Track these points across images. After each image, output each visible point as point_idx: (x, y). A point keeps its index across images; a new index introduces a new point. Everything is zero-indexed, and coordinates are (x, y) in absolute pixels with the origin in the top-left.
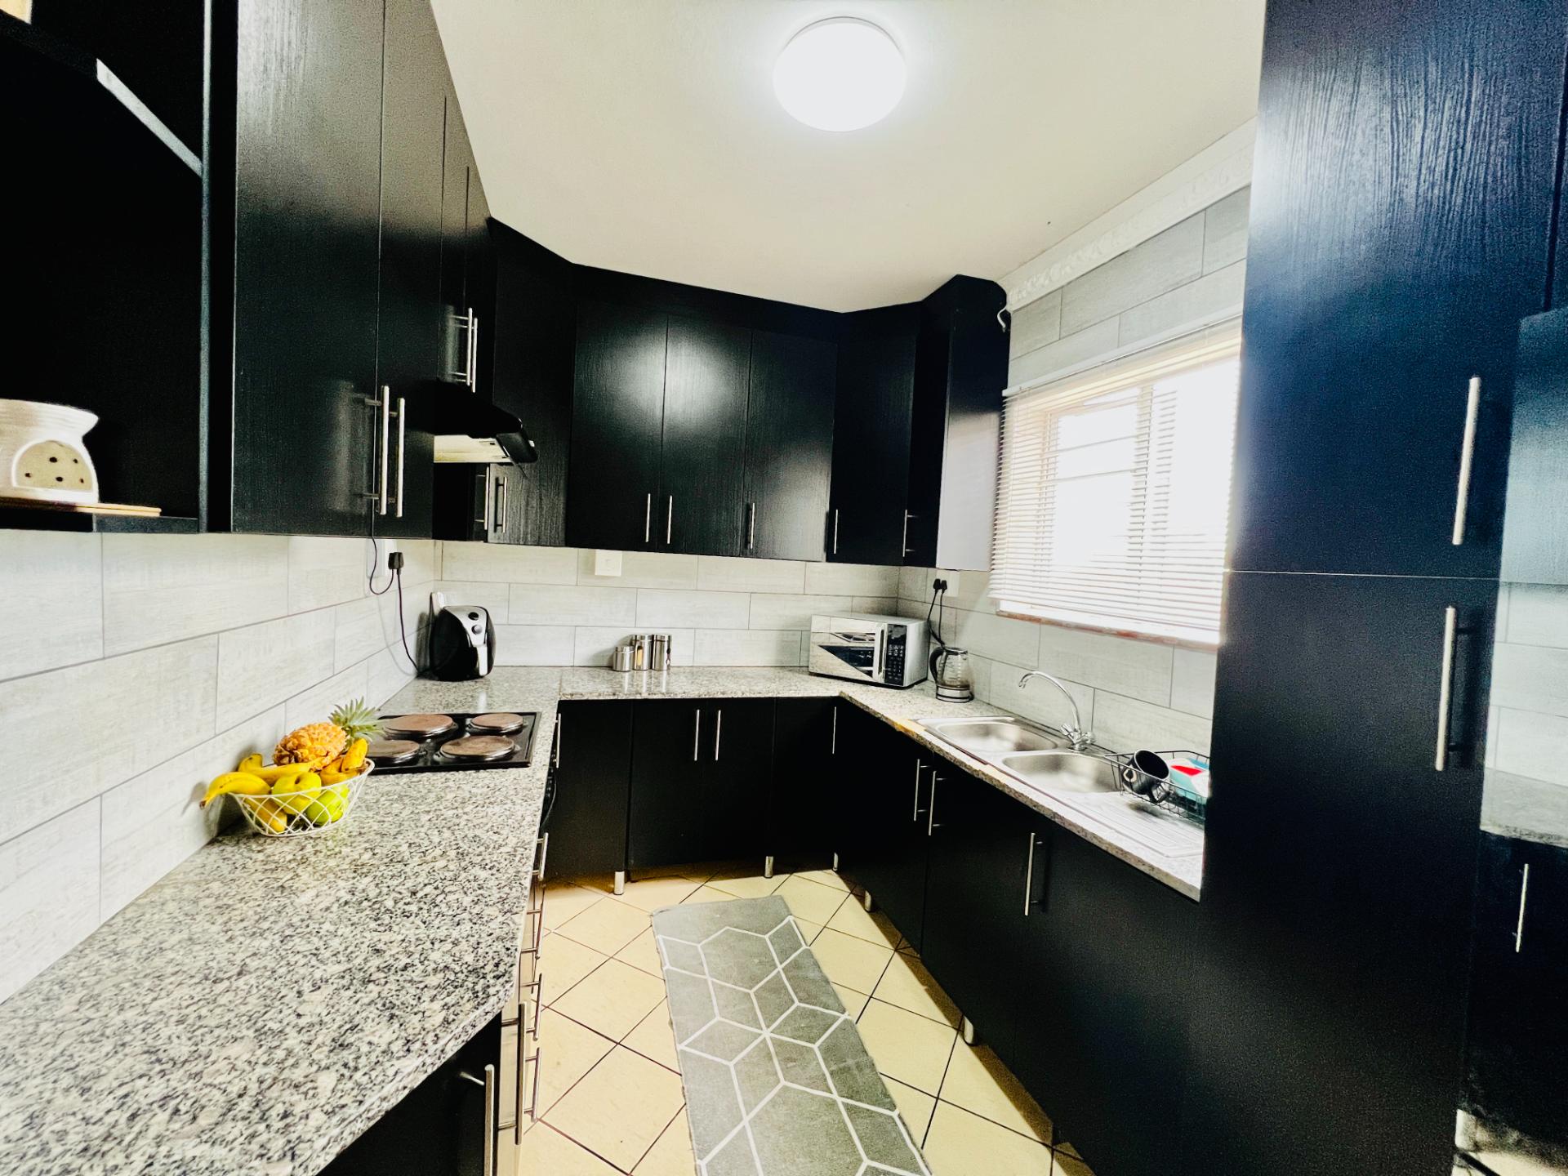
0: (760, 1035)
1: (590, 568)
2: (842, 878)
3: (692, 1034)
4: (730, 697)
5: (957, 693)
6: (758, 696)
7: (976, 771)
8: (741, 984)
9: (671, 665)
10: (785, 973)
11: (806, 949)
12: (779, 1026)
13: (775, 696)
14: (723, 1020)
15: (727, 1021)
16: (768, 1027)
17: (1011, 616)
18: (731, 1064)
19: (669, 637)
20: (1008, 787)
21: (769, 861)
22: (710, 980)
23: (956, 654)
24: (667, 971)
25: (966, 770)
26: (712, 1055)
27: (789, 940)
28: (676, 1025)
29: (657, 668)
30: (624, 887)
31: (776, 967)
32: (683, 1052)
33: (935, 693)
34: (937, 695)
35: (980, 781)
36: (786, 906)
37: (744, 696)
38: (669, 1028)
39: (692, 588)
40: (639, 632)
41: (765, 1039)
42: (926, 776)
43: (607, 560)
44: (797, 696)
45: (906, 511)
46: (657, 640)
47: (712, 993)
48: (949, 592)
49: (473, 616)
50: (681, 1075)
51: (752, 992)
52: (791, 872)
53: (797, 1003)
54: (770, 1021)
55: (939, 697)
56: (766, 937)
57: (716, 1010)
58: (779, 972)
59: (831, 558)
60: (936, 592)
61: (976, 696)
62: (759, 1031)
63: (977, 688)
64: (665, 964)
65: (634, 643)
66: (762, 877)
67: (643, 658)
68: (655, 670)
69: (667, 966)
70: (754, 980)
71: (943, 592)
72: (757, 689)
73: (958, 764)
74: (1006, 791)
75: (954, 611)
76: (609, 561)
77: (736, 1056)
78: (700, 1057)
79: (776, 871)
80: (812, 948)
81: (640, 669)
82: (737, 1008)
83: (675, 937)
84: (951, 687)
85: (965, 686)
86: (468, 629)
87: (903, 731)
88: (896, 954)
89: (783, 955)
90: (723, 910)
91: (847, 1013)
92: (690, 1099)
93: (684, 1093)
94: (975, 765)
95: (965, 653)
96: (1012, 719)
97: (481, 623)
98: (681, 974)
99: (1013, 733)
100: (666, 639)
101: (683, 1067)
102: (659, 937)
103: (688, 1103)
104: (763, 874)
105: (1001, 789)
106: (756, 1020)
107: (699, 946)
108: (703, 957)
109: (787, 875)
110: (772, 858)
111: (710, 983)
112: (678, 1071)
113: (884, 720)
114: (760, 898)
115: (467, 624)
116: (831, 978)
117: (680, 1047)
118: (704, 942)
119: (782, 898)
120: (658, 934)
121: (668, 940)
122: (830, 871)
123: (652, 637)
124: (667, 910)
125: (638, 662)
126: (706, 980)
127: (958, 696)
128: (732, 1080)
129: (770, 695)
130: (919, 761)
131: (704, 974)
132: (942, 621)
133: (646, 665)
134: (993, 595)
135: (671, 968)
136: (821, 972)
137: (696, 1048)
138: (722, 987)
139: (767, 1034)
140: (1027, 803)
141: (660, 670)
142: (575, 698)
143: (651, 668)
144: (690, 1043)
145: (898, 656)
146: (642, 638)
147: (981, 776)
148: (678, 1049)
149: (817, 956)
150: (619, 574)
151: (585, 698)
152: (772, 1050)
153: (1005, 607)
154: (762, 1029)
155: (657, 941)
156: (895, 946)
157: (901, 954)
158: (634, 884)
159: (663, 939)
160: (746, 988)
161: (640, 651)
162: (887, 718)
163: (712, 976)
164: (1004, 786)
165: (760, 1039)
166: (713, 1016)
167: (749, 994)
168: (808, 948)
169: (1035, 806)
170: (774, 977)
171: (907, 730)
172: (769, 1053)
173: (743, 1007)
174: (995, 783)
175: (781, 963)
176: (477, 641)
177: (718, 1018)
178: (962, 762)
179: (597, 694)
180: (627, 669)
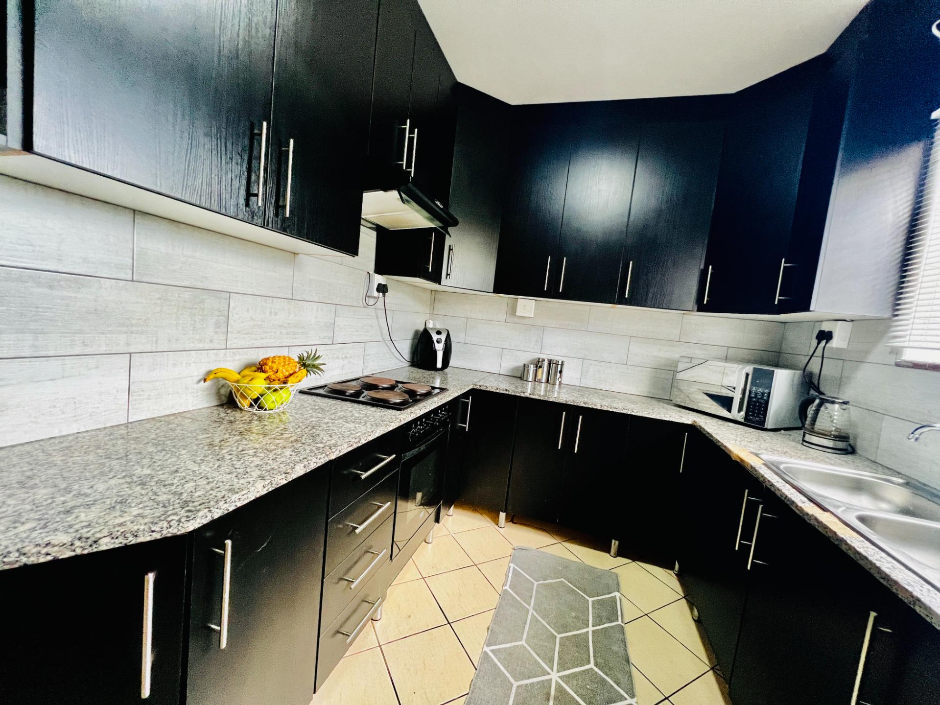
0: (549, 674)
1: (513, 310)
2: (679, 581)
3: (499, 644)
4: (591, 407)
5: (830, 444)
6: (614, 410)
7: (808, 514)
8: (553, 626)
9: (562, 382)
10: (593, 636)
11: (620, 625)
12: (568, 676)
13: (629, 413)
14: (526, 646)
15: (528, 648)
16: (558, 671)
17: (916, 366)
18: (516, 684)
19: (562, 362)
20: (846, 544)
21: (615, 544)
22: (531, 611)
23: (833, 402)
24: (506, 590)
25: (797, 511)
26: (505, 668)
27: (609, 610)
28: (491, 631)
29: (552, 382)
30: (505, 524)
31: (587, 626)
32: (486, 653)
33: (801, 439)
34: (804, 441)
35: (812, 527)
36: (618, 584)
37: (602, 408)
38: (487, 630)
39: (583, 329)
40: (542, 356)
41: (551, 679)
42: (752, 508)
43: (524, 306)
44: (650, 416)
45: (783, 260)
46: (553, 363)
47: (528, 621)
48: (835, 343)
49: (439, 333)
50: (476, 669)
51: (559, 636)
52: (634, 560)
53: (592, 665)
54: (563, 666)
55: (805, 444)
56: (590, 600)
57: (525, 636)
58: (588, 632)
59: (702, 308)
60: (819, 343)
61: (859, 451)
62: (549, 670)
63: (860, 445)
64: (506, 585)
65: (538, 364)
66: (608, 555)
67: (543, 374)
68: (550, 384)
69: (507, 588)
70: (565, 628)
71: (827, 343)
72: (615, 405)
73: (788, 503)
74: (844, 547)
75: (840, 362)
76: (527, 305)
77: (522, 679)
78: (495, 665)
79: (620, 553)
80: (627, 628)
81: (540, 382)
82: (541, 643)
83: (522, 570)
84: (823, 434)
85: (841, 437)
86: (435, 339)
87: (739, 461)
88: (711, 672)
89: (599, 620)
90: (565, 565)
91: (635, 700)
92: (473, 692)
93: (471, 684)
94: (810, 509)
95: (845, 403)
96: (901, 481)
97: (443, 337)
98: (514, 598)
99: (899, 495)
100: (560, 363)
101: (481, 665)
102: (512, 565)
103: (469, 694)
104: (609, 552)
105: (836, 543)
106: (551, 661)
107: (536, 583)
108: (534, 592)
109: (632, 561)
110: (617, 543)
111: (530, 614)
112: (476, 666)
113: (723, 448)
114: (598, 569)
115: (435, 337)
116: (633, 660)
117: (487, 649)
118: (541, 582)
119: (617, 575)
120: (511, 563)
121: (516, 569)
122: (671, 572)
123: (550, 361)
124: (527, 550)
125: (539, 377)
126: (528, 611)
127: (831, 446)
128: (509, 696)
129: (625, 412)
130: (747, 491)
131: (529, 605)
132: (822, 372)
133: (544, 380)
134: (897, 343)
135: (509, 590)
136: (626, 651)
137: (496, 656)
138: (537, 621)
139: (555, 676)
140: (872, 571)
141: (554, 384)
142: (482, 388)
143: (548, 382)
144: (495, 650)
145: (762, 398)
146: (544, 360)
147: (813, 522)
148: (484, 650)
149: (629, 636)
150: (532, 315)
151: (488, 389)
152: (553, 692)
153: (909, 356)
154: (552, 671)
155: (509, 567)
156: (713, 665)
157: (715, 673)
158: (513, 524)
159: (514, 568)
160: (556, 631)
161: (541, 369)
162: (725, 447)
163: (533, 609)
164: (842, 540)
165: (547, 677)
166: (521, 639)
167: (556, 637)
168: (623, 625)
169: (884, 578)
170: (582, 634)
171: (742, 460)
172: (548, 694)
173: (546, 644)
174: (830, 534)
175: (593, 626)
176: (439, 348)
177: (523, 643)
178: (793, 502)
179: (496, 388)
180: (530, 380)
